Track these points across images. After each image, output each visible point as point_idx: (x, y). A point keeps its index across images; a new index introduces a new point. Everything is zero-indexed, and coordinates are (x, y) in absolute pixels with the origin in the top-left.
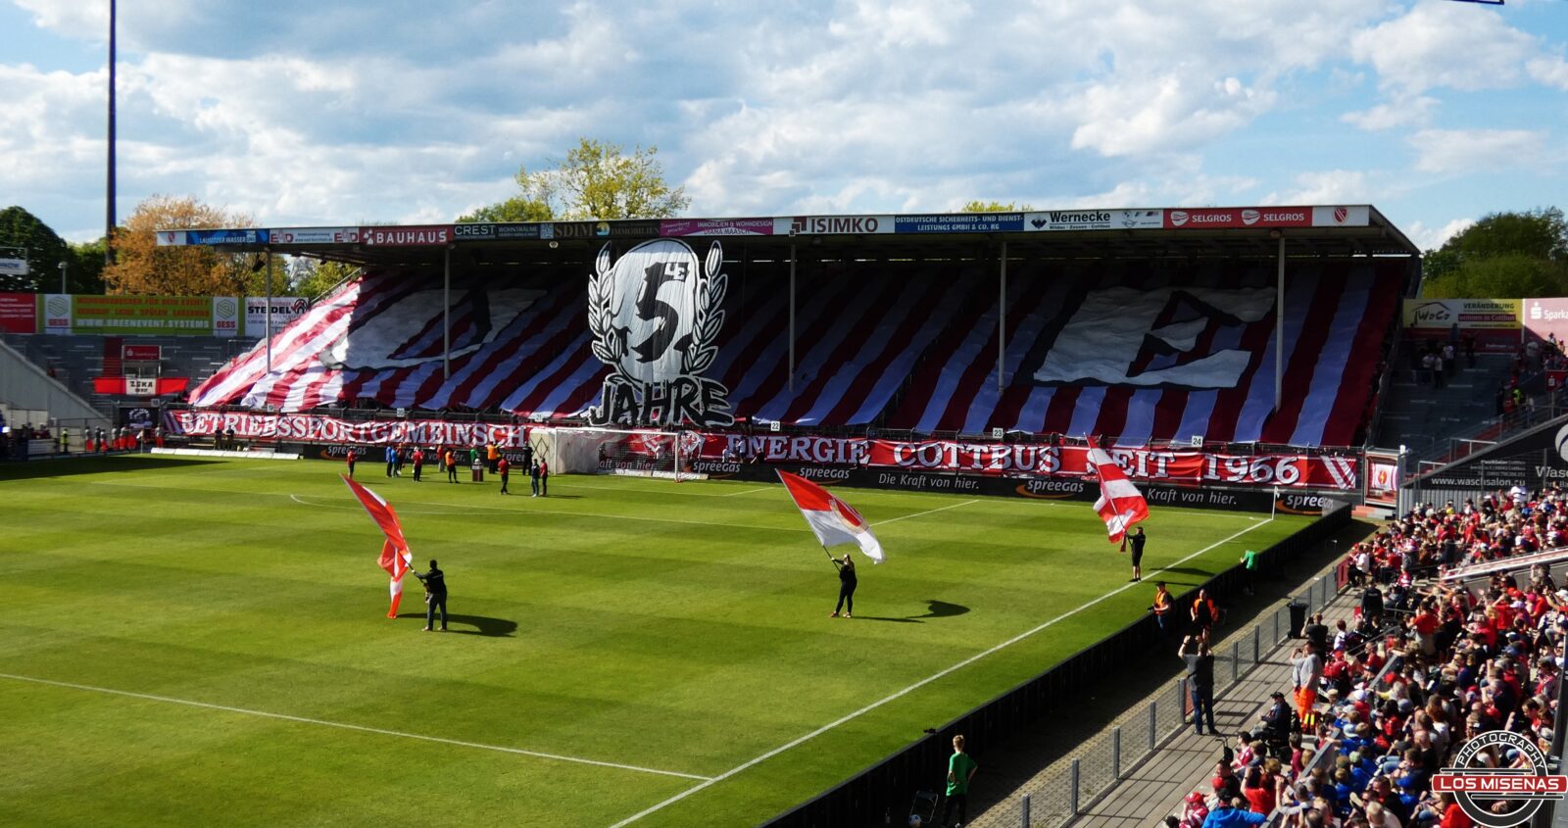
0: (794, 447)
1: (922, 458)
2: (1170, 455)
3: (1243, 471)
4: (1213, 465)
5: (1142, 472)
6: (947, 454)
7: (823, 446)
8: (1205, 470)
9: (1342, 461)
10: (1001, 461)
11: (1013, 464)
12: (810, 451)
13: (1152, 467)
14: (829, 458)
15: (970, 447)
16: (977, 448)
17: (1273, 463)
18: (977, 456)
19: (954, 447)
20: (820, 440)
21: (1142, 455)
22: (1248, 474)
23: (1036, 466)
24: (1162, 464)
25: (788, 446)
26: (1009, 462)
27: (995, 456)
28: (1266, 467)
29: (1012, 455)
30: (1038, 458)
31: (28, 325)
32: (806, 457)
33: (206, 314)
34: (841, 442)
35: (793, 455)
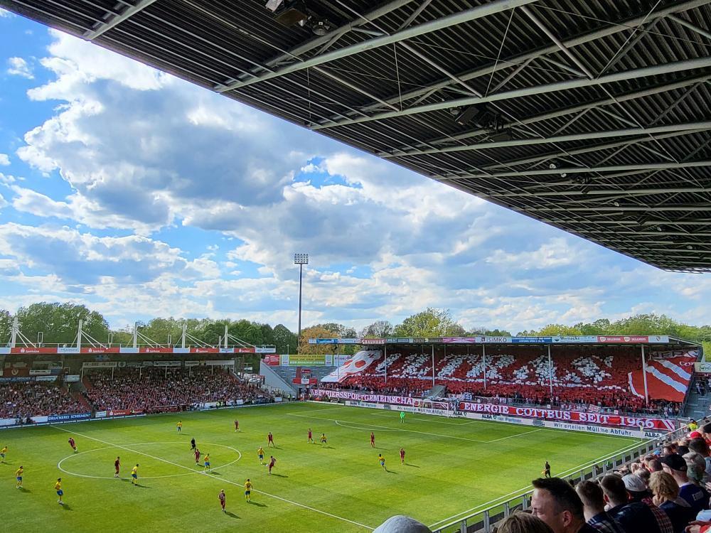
0: (485, 408)
1: (525, 413)
2: (607, 416)
3: (634, 422)
4: (623, 421)
5: (598, 421)
6: (533, 412)
7: (495, 407)
8: (620, 422)
9: (669, 421)
10: (551, 415)
11: (555, 417)
12: (490, 409)
13: (602, 420)
14: (496, 411)
15: (541, 410)
16: (543, 411)
17: (644, 420)
18: (543, 413)
19: (535, 410)
20: (493, 406)
21: (598, 416)
22: (635, 424)
23: (563, 418)
24: (605, 419)
25: (483, 407)
26: (553, 416)
27: (549, 413)
28: (642, 422)
29: (554, 413)
30: (563, 415)
31: (278, 363)
32: (489, 411)
33: (324, 360)
34: (500, 407)
35: (485, 410)
